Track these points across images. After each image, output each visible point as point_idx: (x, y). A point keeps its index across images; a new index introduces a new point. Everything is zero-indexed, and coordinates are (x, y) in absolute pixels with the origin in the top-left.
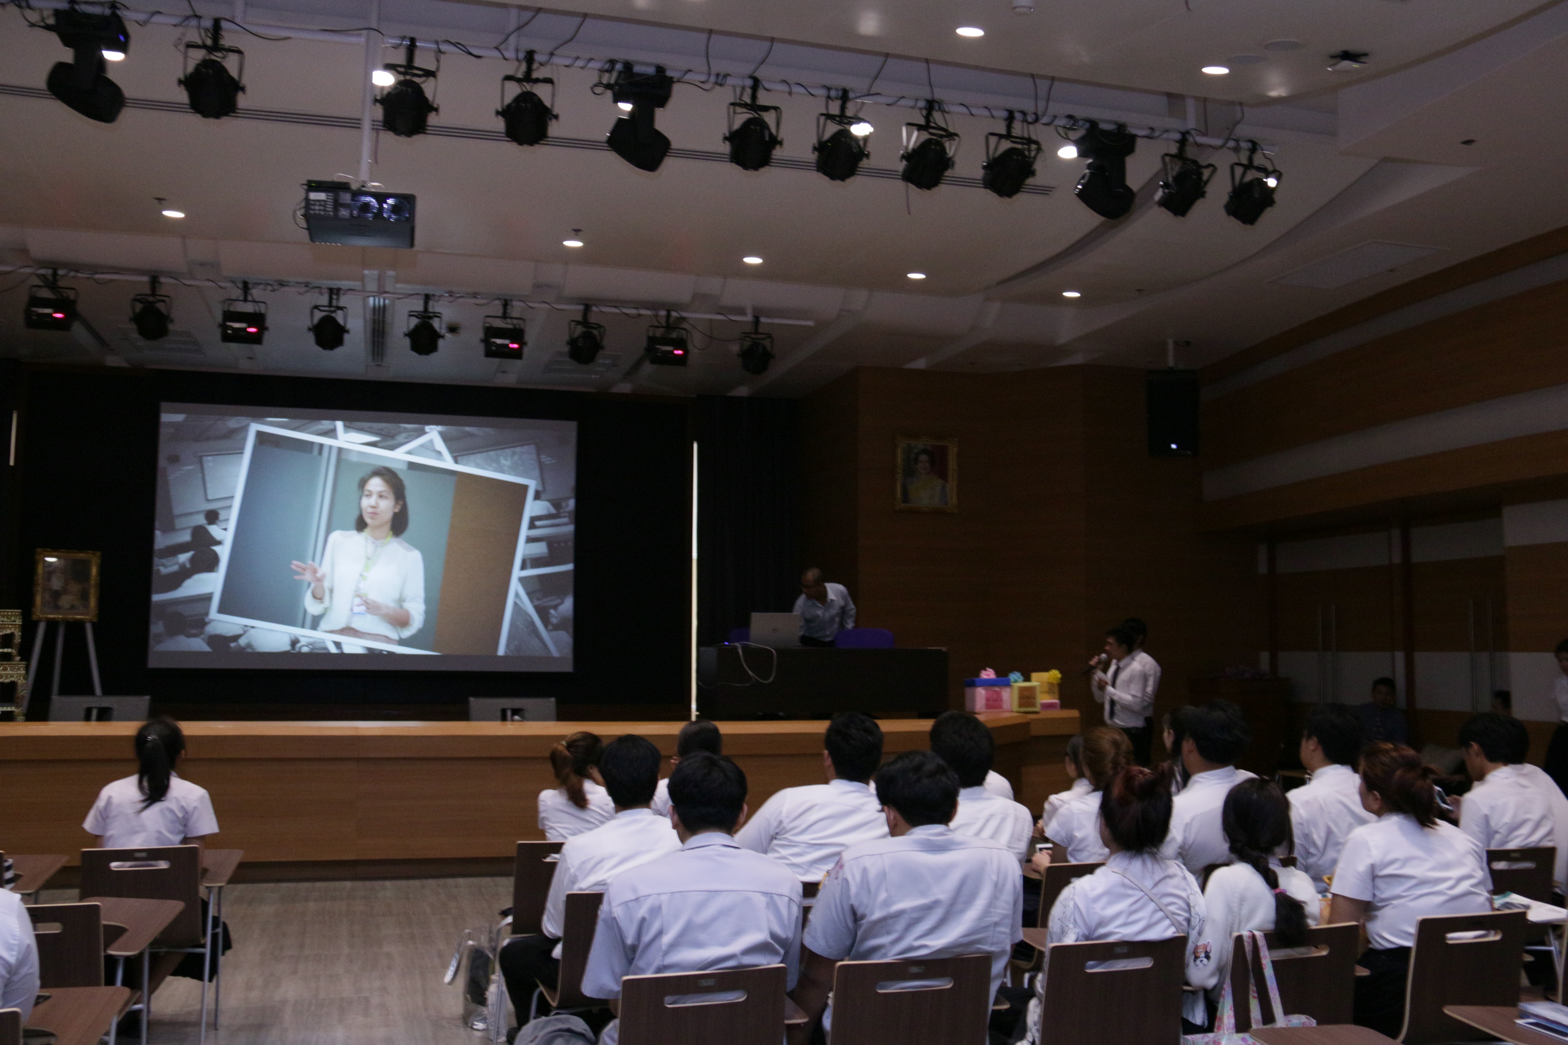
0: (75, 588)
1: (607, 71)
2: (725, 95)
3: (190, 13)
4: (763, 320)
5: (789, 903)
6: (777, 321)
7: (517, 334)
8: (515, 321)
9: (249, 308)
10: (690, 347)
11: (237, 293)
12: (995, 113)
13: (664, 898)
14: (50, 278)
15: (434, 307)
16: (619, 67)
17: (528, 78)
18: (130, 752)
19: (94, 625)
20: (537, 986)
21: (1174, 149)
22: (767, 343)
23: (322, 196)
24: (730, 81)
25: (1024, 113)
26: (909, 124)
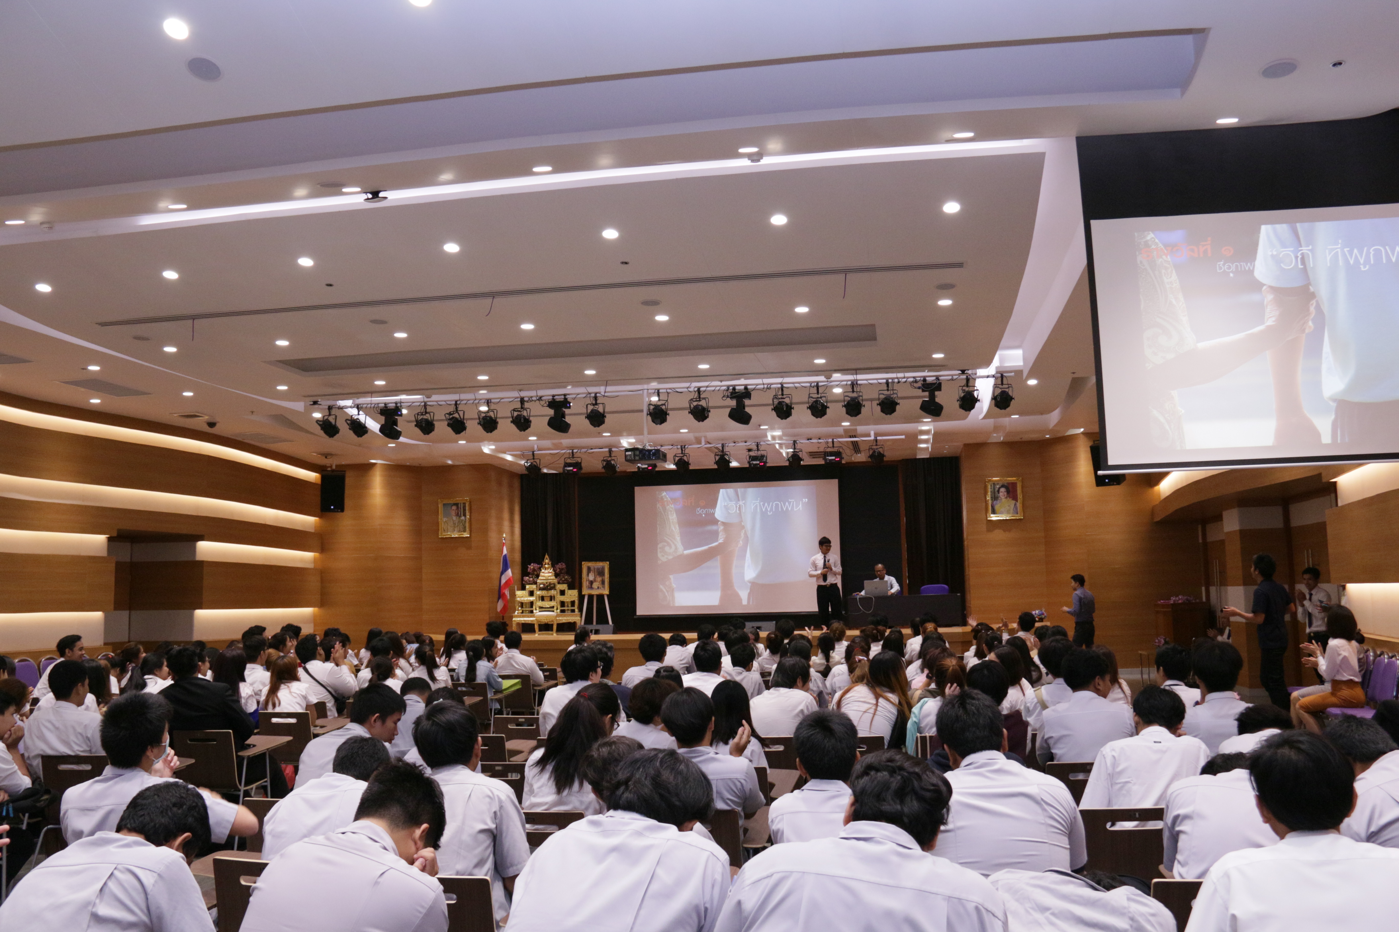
0: (599, 579)
4: (879, 438)
6: (886, 438)
14: (571, 454)
23: (630, 453)
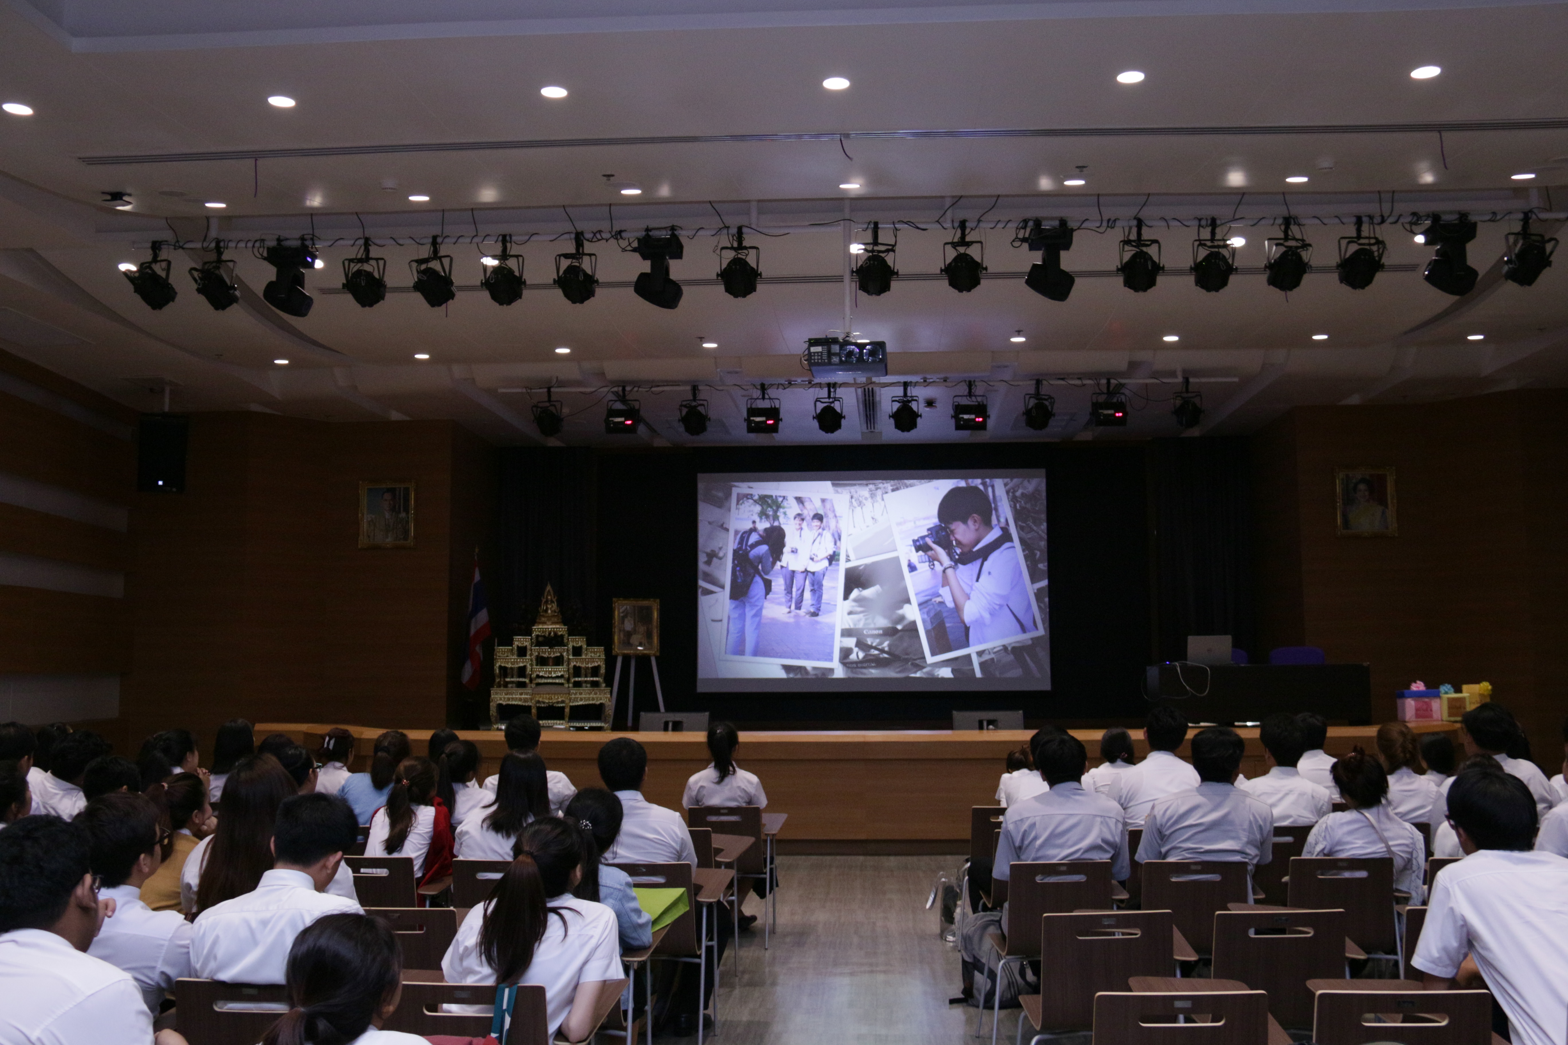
0: (642, 629)
1: (1022, 228)
2: (1117, 234)
3: (722, 225)
4: (1191, 380)
5: (1116, 823)
6: (1204, 380)
7: (981, 410)
8: (979, 399)
9: (765, 404)
10: (1128, 409)
11: (757, 393)
12: (1344, 220)
13: (1037, 818)
14: (621, 393)
15: (913, 391)
16: (1031, 224)
17: (963, 242)
18: (706, 754)
19: (657, 658)
20: (982, 898)
21: (1517, 227)
22: (1197, 401)
23: (819, 349)
24: (1118, 224)
25: (1371, 218)
26: (1269, 239)
